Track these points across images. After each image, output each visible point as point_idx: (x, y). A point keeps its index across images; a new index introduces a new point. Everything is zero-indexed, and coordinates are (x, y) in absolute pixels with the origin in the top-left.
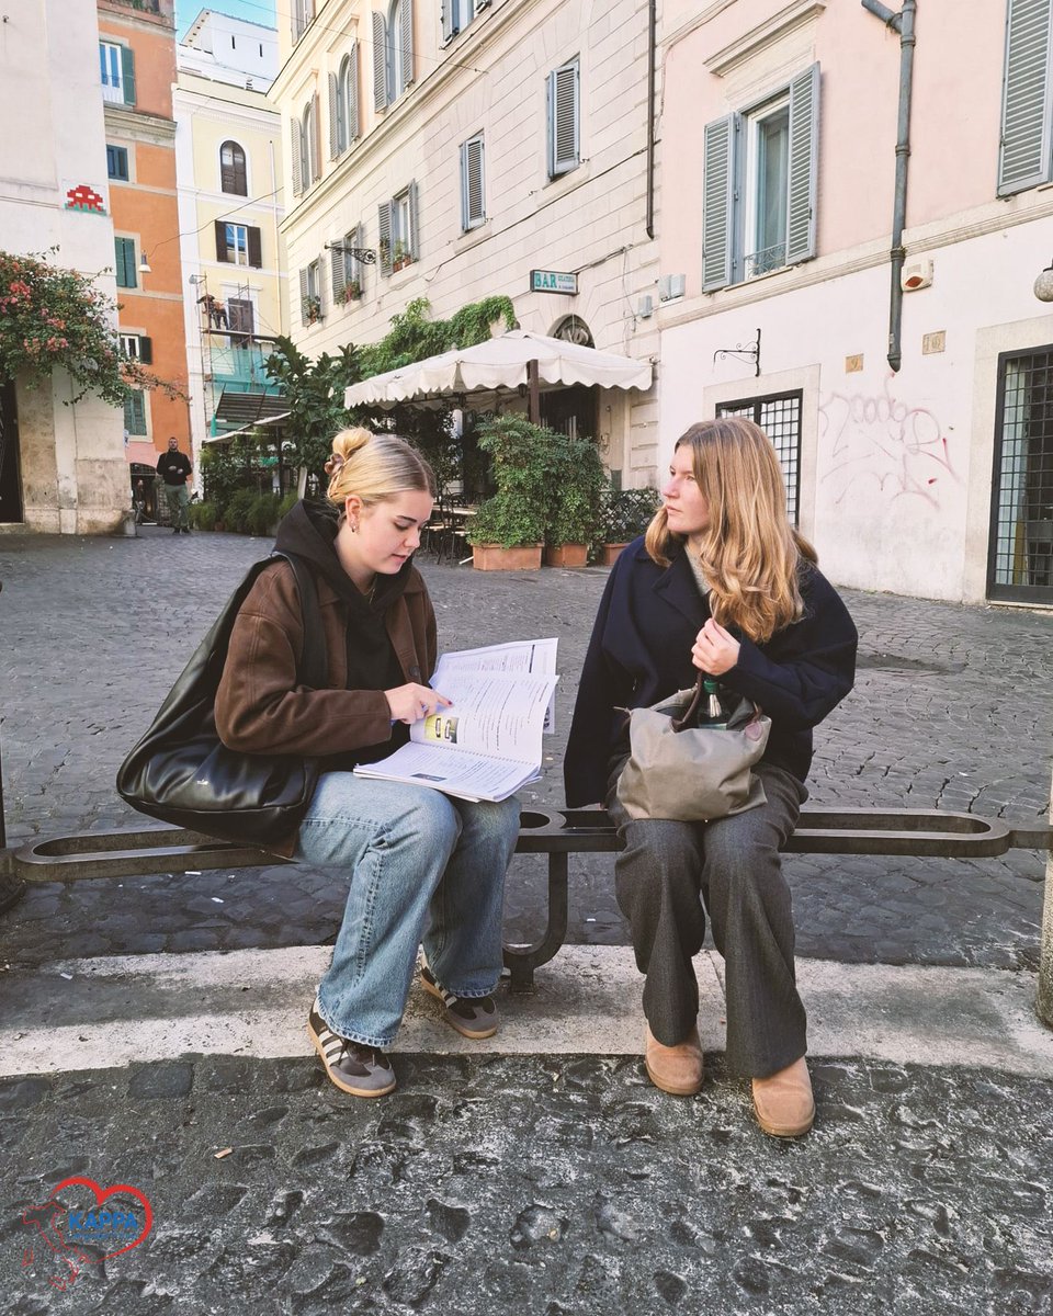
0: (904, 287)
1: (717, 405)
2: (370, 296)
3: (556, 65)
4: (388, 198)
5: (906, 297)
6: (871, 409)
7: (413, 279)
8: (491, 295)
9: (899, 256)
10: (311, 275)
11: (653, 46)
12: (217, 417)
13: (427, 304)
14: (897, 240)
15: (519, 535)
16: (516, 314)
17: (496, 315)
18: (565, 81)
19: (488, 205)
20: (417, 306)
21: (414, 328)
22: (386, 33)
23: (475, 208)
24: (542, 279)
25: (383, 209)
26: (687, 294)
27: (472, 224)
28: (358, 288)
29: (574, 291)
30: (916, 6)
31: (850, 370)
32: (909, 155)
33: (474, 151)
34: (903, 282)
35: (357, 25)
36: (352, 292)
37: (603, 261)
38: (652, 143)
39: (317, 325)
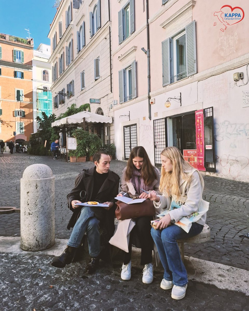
0: (151, 104)
1: (124, 126)
2: (66, 103)
3: (96, 58)
4: (69, 83)
5: (151, 105)
6: (147, 128)
7: (73, 99)
8: (86, 103)
9: (149, 98)
10: (56, 98)
11: (111, 55)
12: (39, 128)
13: (76, 105)
14: (149, 94)
15: (80, 154)
16: (91, 107)
17: (87, 107)
18: (97, 61)
19: (85, 85)
20: (73, 105)
21: (72, 110)
22: (68, 50)
23: (83, 86)
24: (92, 101)
25: (68, 85)
26: (118, 104)
27: (83, 89)
28: (63, 101)
29: (100, 103)
30: (150, 50)
31: (144, 120)
32: (150, 78)
33: (83, 74)
34: (150, 103)
35: (64, 48)
36: (63, 102)
37: (104, 97)
38: (111, 74)
39: (56, 109)
